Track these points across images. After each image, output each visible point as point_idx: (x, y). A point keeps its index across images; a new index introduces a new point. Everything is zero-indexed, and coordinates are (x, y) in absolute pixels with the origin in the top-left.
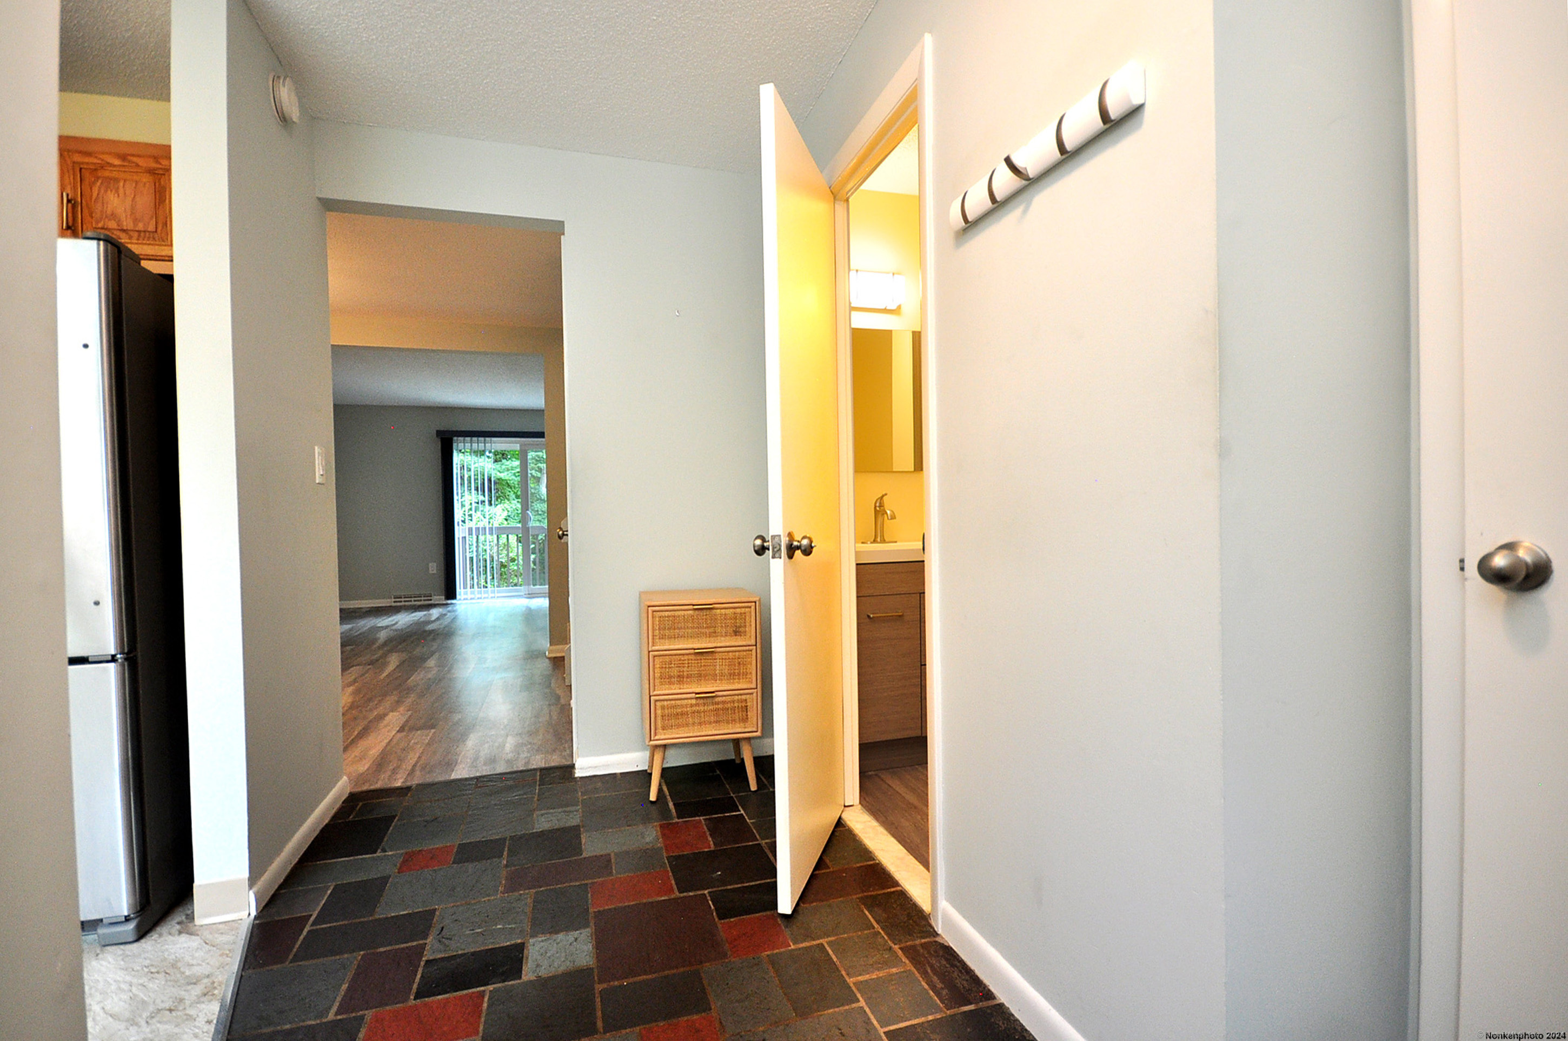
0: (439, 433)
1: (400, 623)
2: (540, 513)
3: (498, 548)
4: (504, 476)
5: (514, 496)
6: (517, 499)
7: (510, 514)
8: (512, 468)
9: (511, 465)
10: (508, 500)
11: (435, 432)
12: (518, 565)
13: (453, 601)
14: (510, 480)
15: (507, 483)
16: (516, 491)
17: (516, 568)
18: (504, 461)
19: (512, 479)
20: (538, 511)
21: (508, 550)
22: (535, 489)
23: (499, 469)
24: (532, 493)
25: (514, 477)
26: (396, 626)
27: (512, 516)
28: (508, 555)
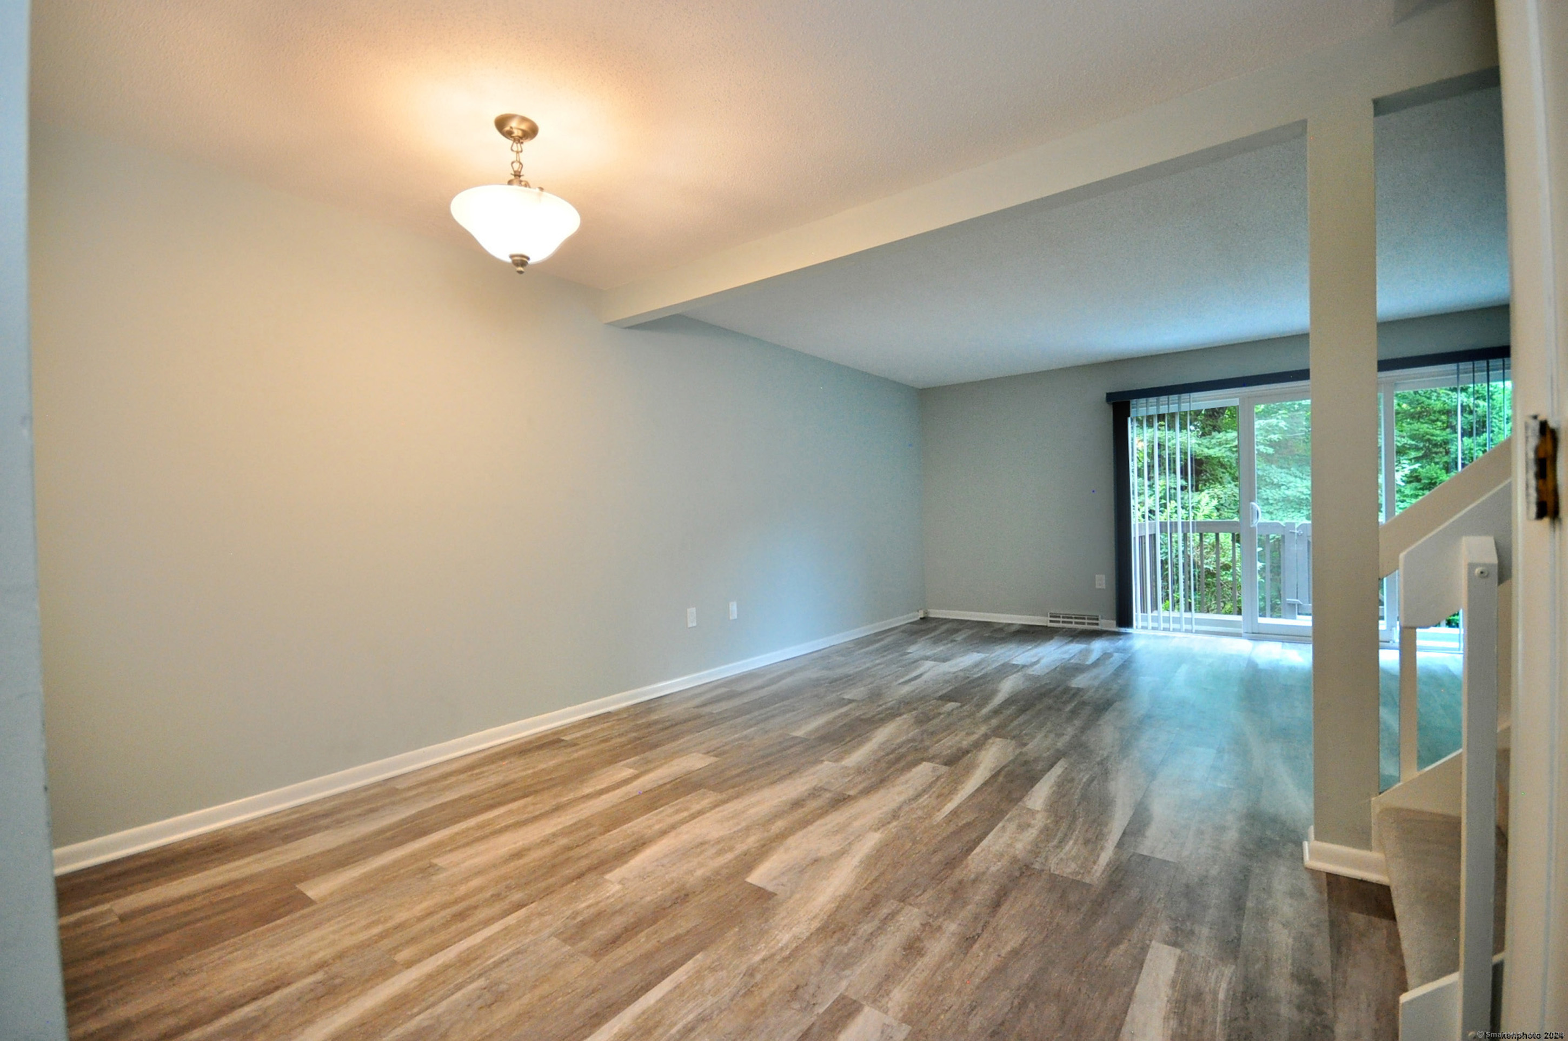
0: (1110, 397)
1: (1043, 661)
2: (1271, 502)
3: (1201, 551)
4: (1215, 452)
5: (1229, 479)
6: (1234, 481)
7: (1222, 502)
8: (1227, 442)
9: (1224, 438)
10: (1221, 483)
11: (1105, 396)
12: (1233, 575)
13: (1129, 630)
14: (1224, 458)
15: (1219, 462)
16: (1232, 472)
17: (1230, 579)
18: (1214, 433)
19: (1227, 456)
20: (1267, 499)
21: (1217, 554)
22: (1265, 470)
23: (1208, 444)
24: (1258, 475)
25: (1228, 453)
26: (1037, 667)
27: (1227, 505)
28: (1217, 560)
